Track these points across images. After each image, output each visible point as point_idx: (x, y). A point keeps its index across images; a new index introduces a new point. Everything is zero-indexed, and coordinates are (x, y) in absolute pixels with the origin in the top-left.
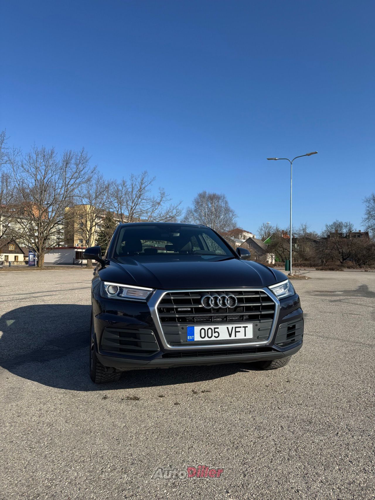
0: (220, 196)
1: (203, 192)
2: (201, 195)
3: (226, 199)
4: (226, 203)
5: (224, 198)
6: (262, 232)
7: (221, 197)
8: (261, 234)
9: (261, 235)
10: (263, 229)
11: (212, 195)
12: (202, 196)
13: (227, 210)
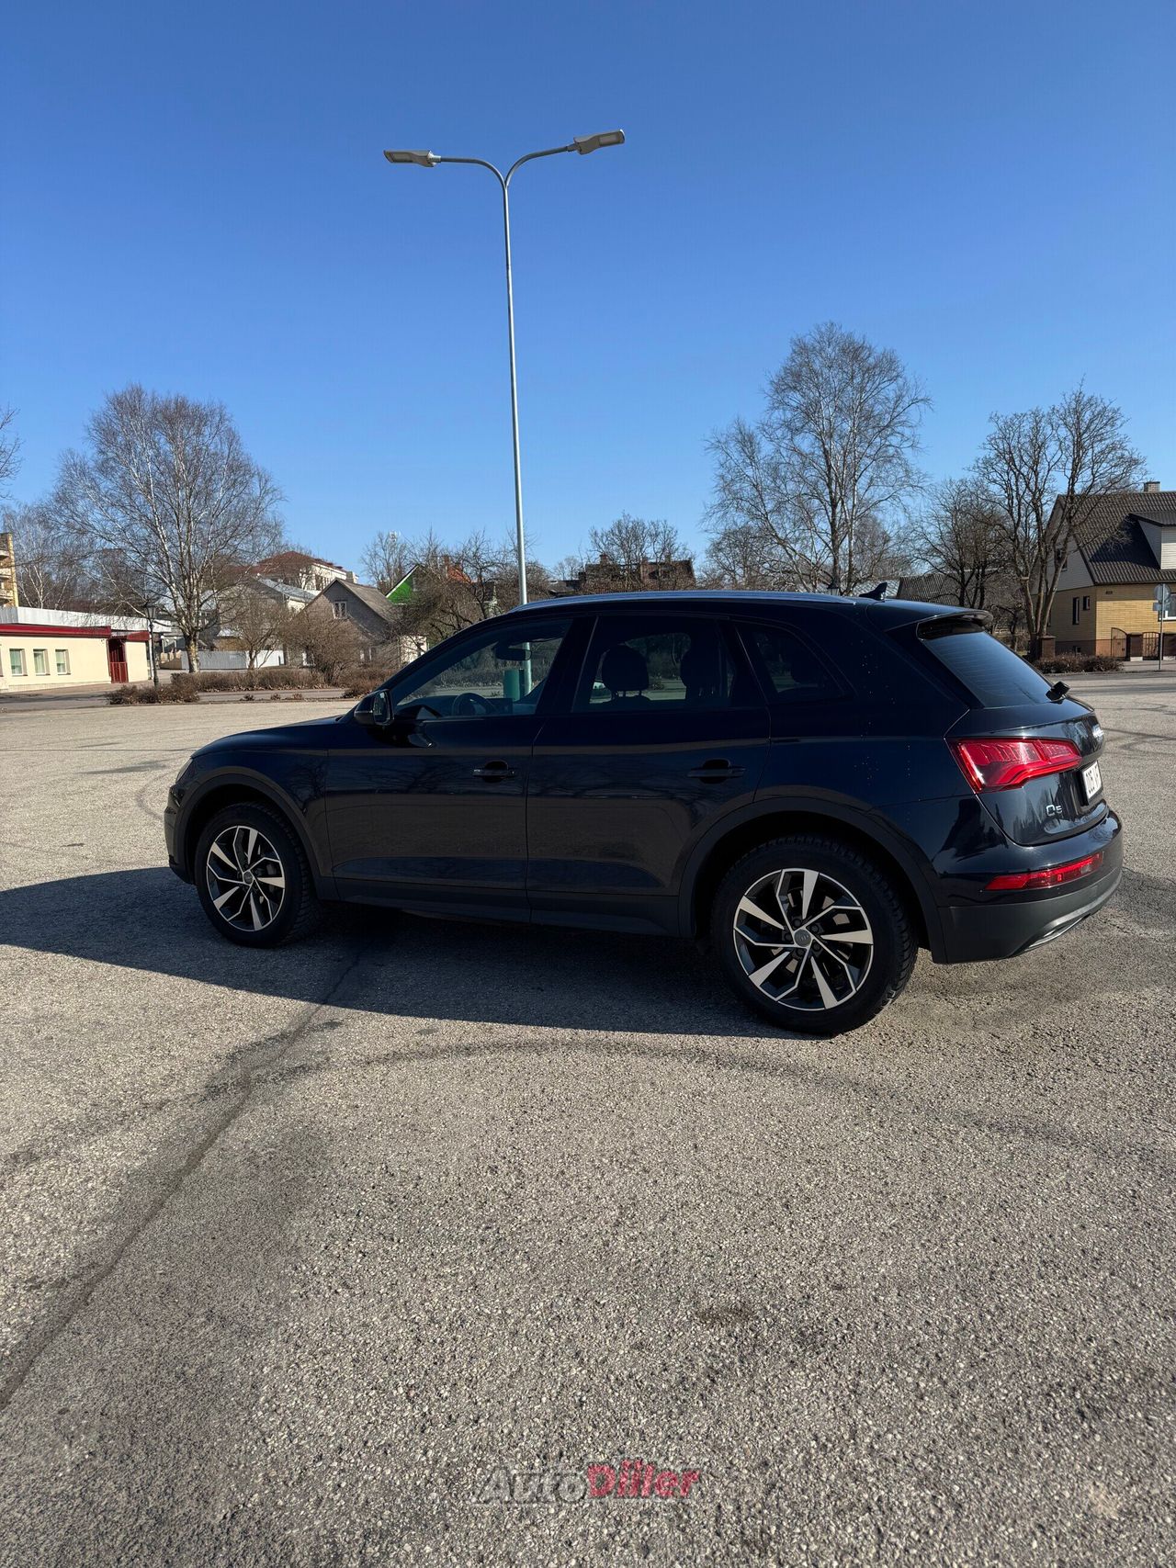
0: (207, 409)
1: (130, 389)
2: (120, 403)
3: (233, 425)
4: (232, 439)
5: (221, 421)
6: (377, 563)
7: (212, 412)
8: (374, 569)
9: (375, 574)
10: (381, 553)
11: (173, 405)
12: (127, 406)
13: (239, 471)
